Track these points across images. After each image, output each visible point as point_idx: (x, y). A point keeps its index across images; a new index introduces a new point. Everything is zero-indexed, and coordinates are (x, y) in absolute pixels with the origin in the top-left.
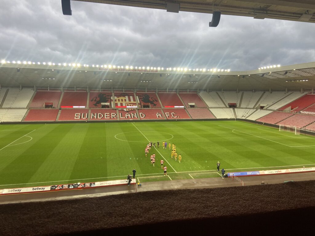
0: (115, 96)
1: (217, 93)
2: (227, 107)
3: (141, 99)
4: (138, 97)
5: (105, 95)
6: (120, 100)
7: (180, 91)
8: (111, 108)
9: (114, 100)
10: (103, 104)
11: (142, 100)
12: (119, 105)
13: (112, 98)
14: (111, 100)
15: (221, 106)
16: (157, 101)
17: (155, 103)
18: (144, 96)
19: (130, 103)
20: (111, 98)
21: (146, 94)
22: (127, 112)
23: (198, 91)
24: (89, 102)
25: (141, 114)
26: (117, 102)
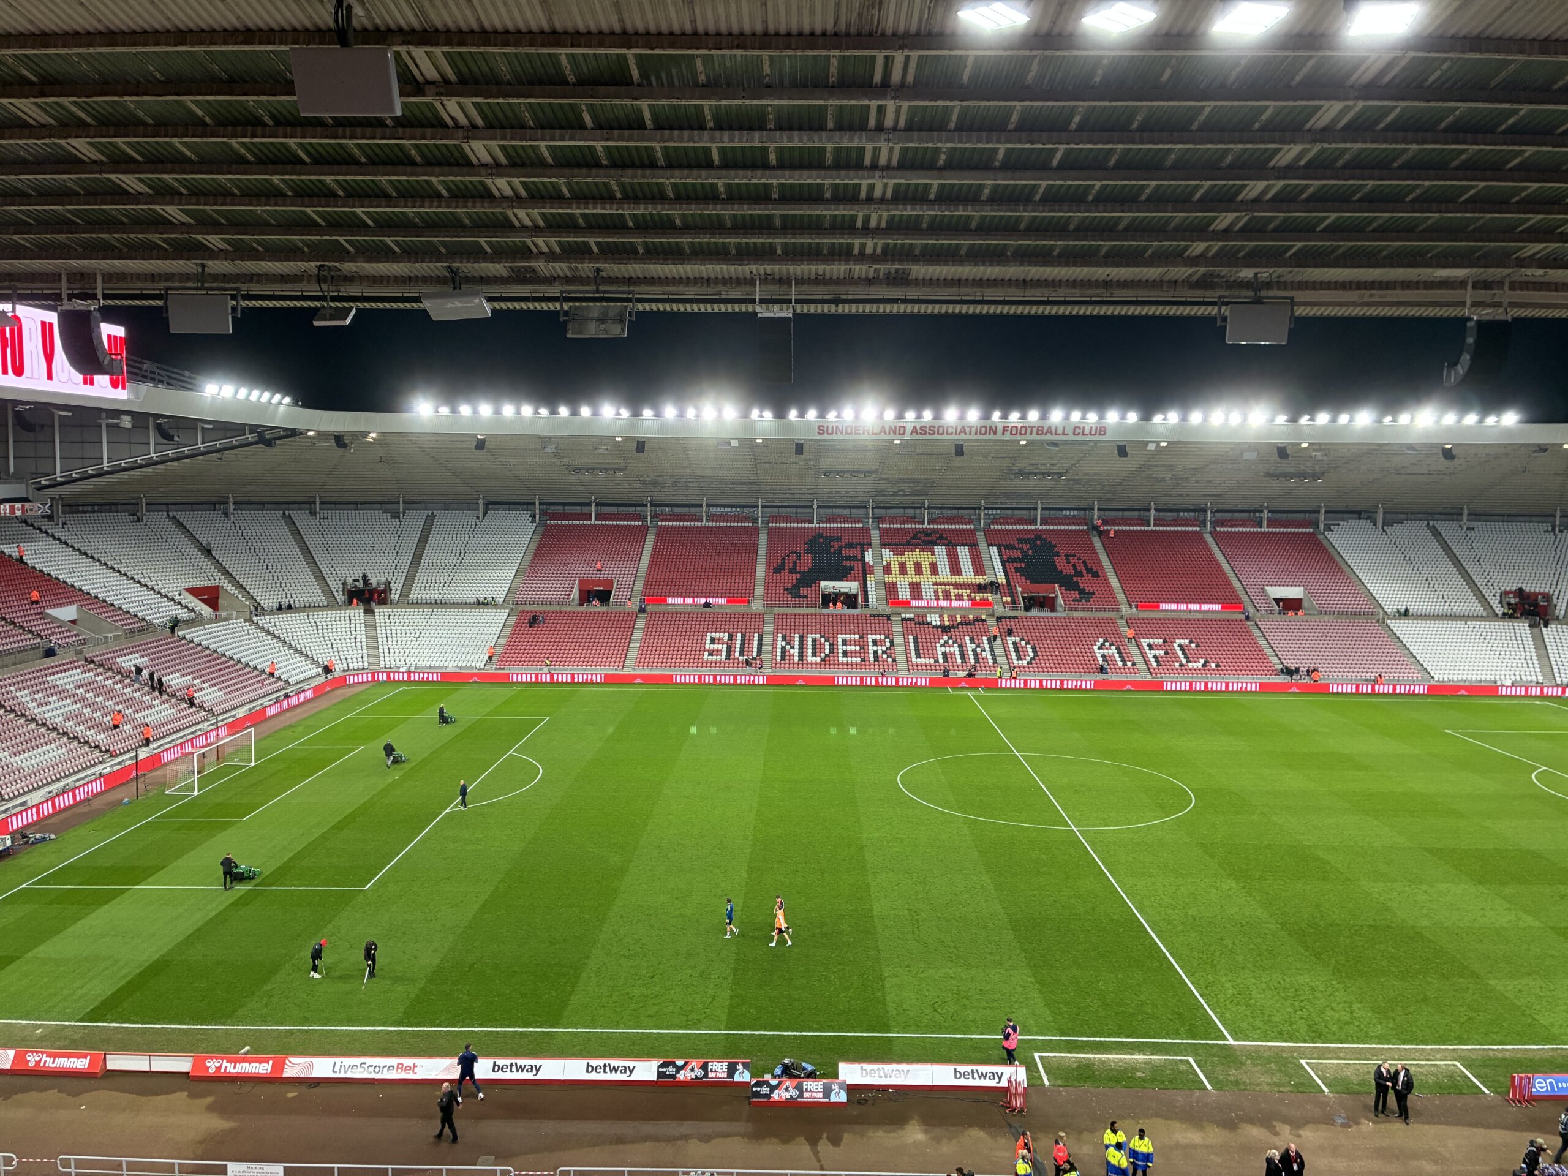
0: (884, 545)
1: (1436, 533)
2: (1493, 616)
3: (1011, 560)
4: (1000, 552)
5: (839, 539)
6: (911, 568)
7: (1218, 515)
8: (867, 606)
9: (878, 569)
10: (827, 586)
11: (1017, 570)
12: (904, 593)
13: (869, 557)
14: (866, 569)
15: (1458, 608)
16: (1096, 575)
17: (1085, 582)
18: (1026, 546)
19: (957, 586)
20: (863, 557)
21: (1038, 536)
22: (945, 629)
23: (1322, 517)
24: (767, 576)
25: (1015, 644)
26: (894, 577)
